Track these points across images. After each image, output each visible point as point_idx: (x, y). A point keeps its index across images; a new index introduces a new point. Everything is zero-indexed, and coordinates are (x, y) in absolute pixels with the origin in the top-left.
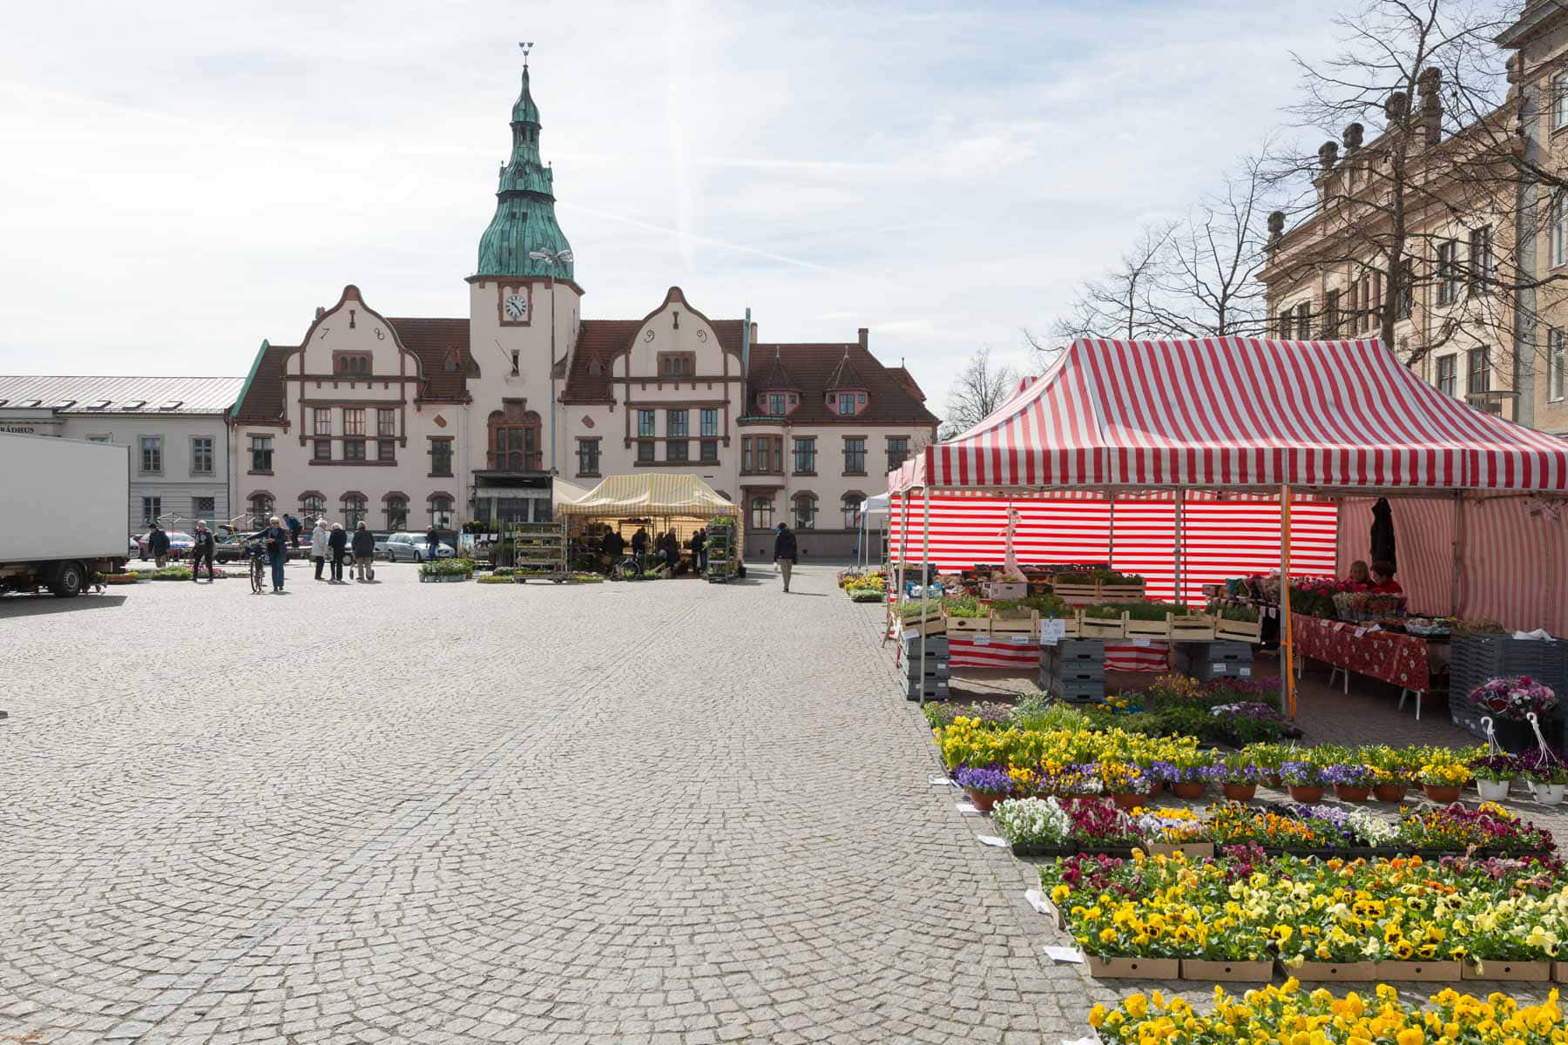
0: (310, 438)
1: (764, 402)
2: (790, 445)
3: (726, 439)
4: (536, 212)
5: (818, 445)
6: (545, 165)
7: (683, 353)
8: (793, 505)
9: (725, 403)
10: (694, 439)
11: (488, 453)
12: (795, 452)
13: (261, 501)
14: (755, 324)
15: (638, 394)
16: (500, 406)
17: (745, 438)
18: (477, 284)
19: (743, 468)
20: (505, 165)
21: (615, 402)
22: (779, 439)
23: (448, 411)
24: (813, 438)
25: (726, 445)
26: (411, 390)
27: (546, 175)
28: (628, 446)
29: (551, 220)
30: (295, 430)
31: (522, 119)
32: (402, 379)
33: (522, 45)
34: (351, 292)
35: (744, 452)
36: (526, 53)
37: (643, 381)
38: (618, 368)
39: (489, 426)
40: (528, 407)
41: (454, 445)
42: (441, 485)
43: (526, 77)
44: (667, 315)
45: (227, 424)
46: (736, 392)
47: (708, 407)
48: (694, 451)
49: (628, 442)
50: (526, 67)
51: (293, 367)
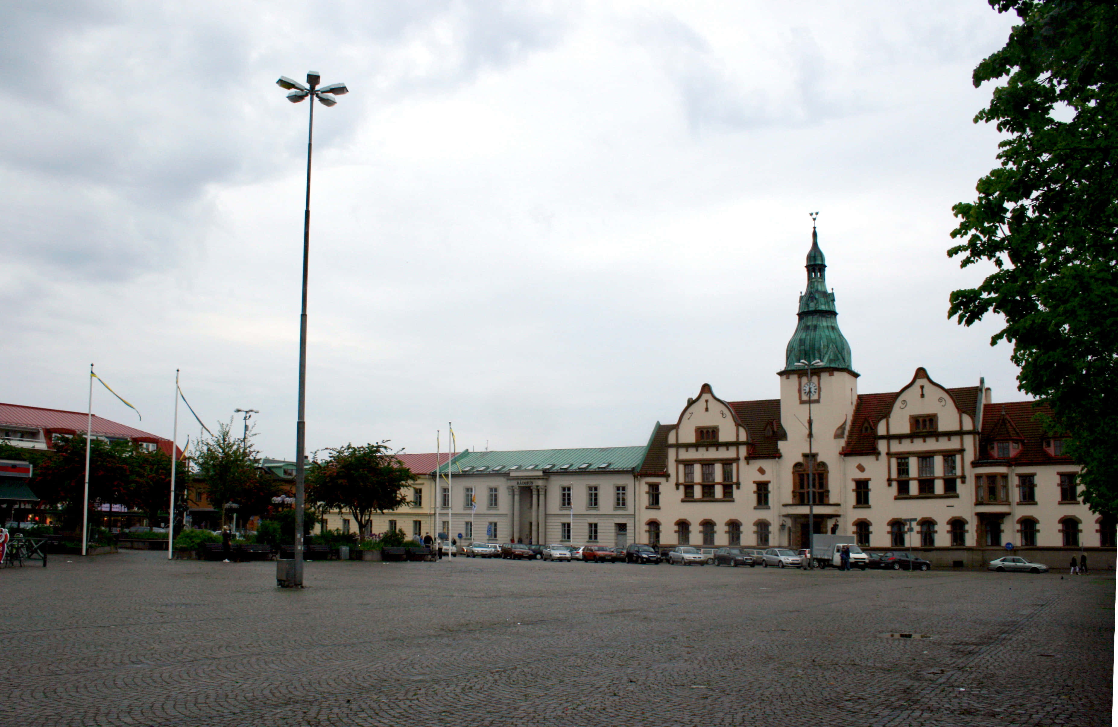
0: (682, 484)
1: (993, 448)
2: (1014, 481)
3: (963, 478)
4: (824, 323)
5: (1037, 480)
6: (829, 291)
7: (928, 416)
8: (1018, 527)
9: (961, 451)
10: (938, 478)
11: (793, 492)
12: (1017, 486)
13: (654, 526)
14: (988, 389)
15: (896, 447)
16: (800, 459)
17: (978, 477)
18: (784, 377)
19: (977, 500)
20: (803, 294)
21: (879, 454)
22: (1005, 477)
23: (766, 464)
24: (1033, 475)
25: (963, 482)
26: (743, 451)
27: (830, 298)
28: (890, 485)
29: (834, 328)
30: (673, 479)
31: (812, 263)
32: (737, 444)
33: (811, 214)
34: (706, 388)
35: (978, 487)
36: (814, 219)
37: (900, 437)
38: (881, 429)
39: (793, 473)
40: (820, 459)
41: (770, 487)
42: (763, 514)
43: (815, 235)
44: (916, 389)
45: (635, 476)
46: (969, 443)
47: (949, 456)
48: (939, 487)
49: (890, 481)
50: (815, 228)
51: (672, 439)
